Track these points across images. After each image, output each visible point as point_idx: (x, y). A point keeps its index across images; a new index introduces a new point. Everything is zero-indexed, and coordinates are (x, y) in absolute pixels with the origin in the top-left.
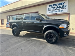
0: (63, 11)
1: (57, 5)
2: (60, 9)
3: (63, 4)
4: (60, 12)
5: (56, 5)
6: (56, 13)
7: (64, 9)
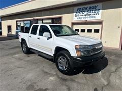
0: (95, 17)
1: (88, 8)
2: (92, 14)
3: (96, 7)
4: (92, 19)
5: (86, 8)
6: (86, 19)
7: (96, 14)
